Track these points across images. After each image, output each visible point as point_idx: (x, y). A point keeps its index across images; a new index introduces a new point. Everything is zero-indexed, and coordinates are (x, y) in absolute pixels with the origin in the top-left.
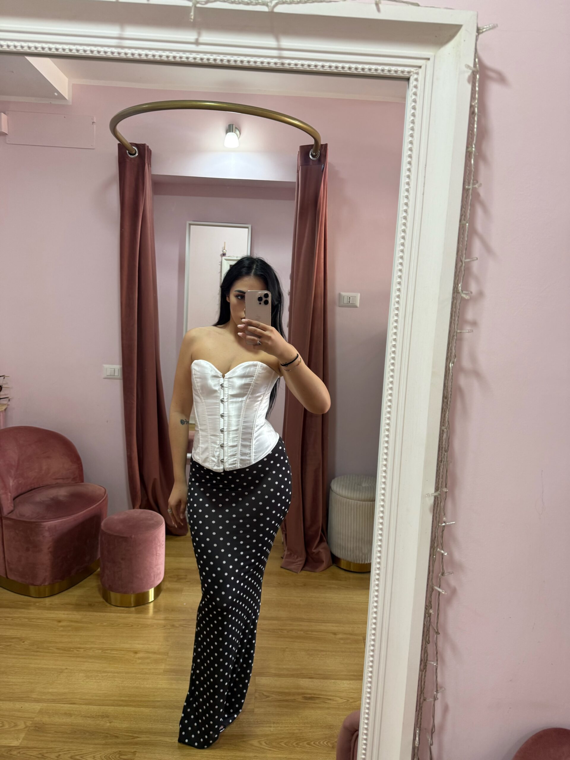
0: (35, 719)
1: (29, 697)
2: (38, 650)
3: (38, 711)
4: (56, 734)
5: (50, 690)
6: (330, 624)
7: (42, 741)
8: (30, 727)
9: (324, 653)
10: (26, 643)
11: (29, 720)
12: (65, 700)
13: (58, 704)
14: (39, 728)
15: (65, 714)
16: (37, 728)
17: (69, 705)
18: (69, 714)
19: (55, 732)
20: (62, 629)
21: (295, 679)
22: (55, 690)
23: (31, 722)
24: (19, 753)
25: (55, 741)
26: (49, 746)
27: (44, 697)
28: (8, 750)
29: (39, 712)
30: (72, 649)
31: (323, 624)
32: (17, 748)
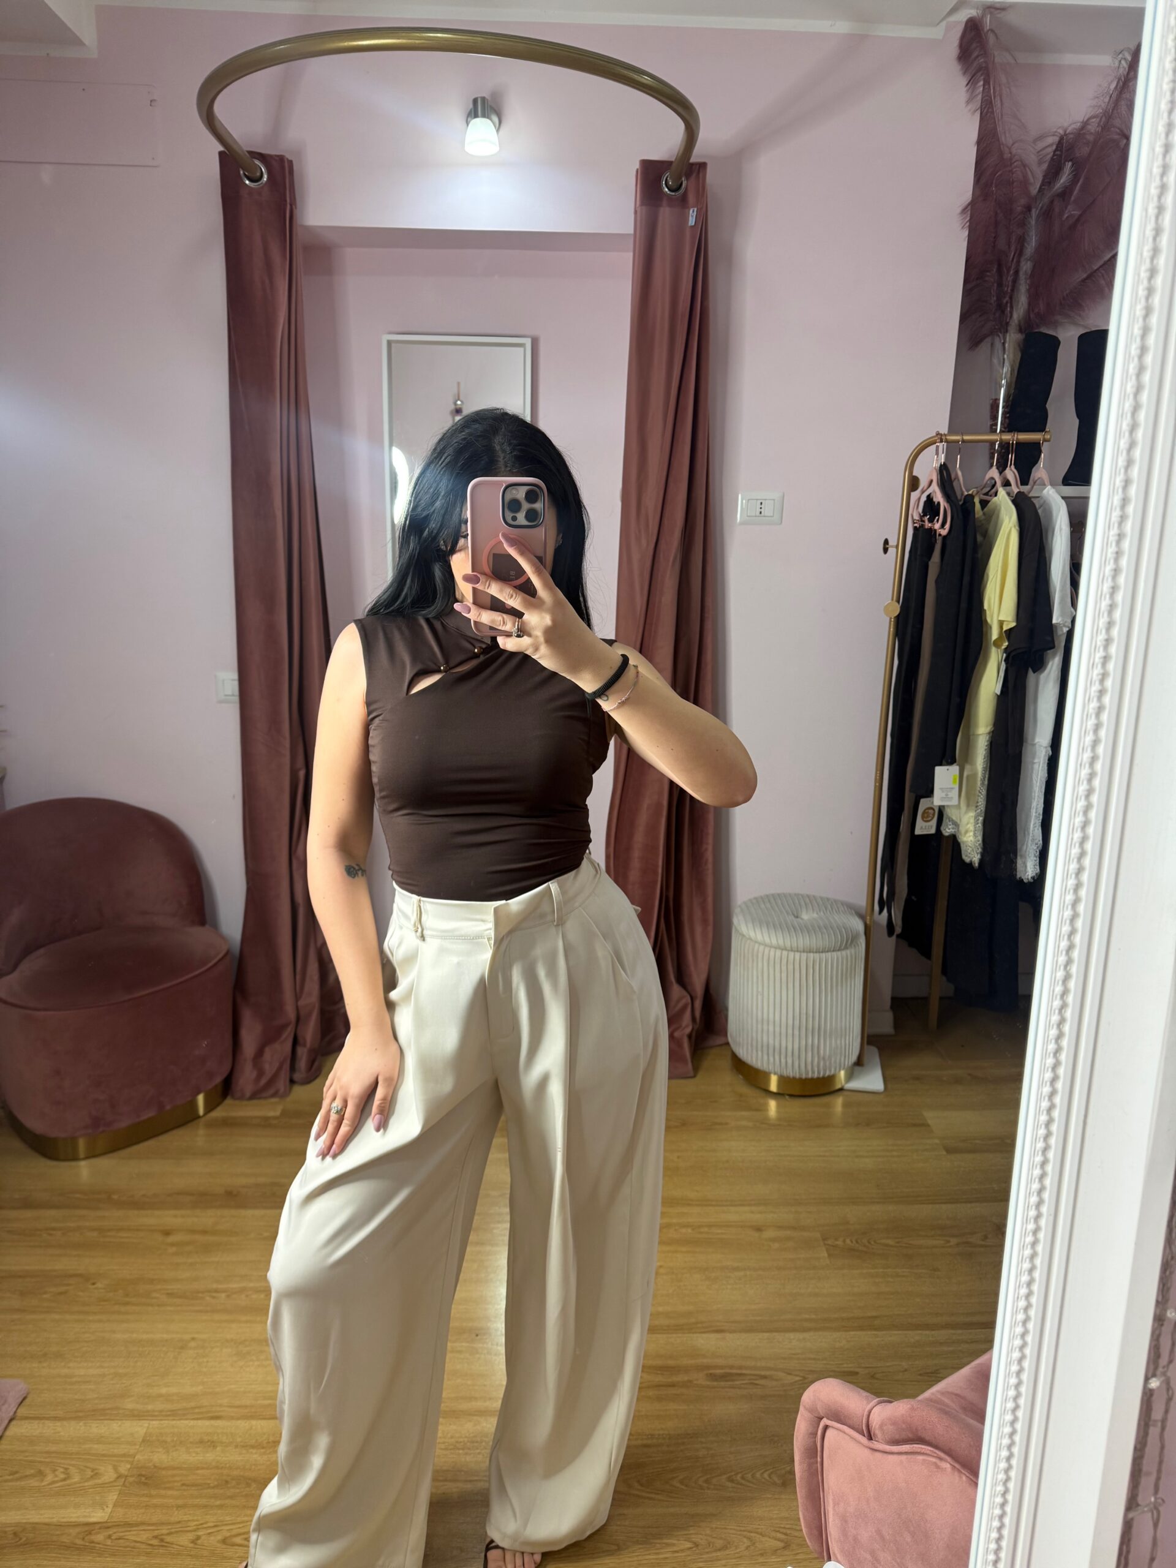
0: (138, 1457)
1: (117, 1408)
2: (127, 1299)
3: (141, 1440)
4: (184, 1490)
5: (164, 1391)
6: (746, 1208)
7: (155, 1506)
8: (127, 1476)
9: (742, 1273)
10: (99, 1285)
11: (122, 1461)
12: (197, 1410)
13: (182, 1421)
14: (146, 1479)
15: (201, 1442)
16: (143, 1479)
17: (207, 1423)
18: (208, 1441)
19: (183, 1485)
20: (174, 1249)
21: (687, 1335)
22: (173, 1390)
23: (128, 1466)
24: (110, 1537)
25: (184, 1506)
26: (173, 1519)
27: (150, 1407)
28: (86, 1531)
29: (143, 1441)
30: (200, 1295)
31: (732, 1209)
32: (104, 1526)
